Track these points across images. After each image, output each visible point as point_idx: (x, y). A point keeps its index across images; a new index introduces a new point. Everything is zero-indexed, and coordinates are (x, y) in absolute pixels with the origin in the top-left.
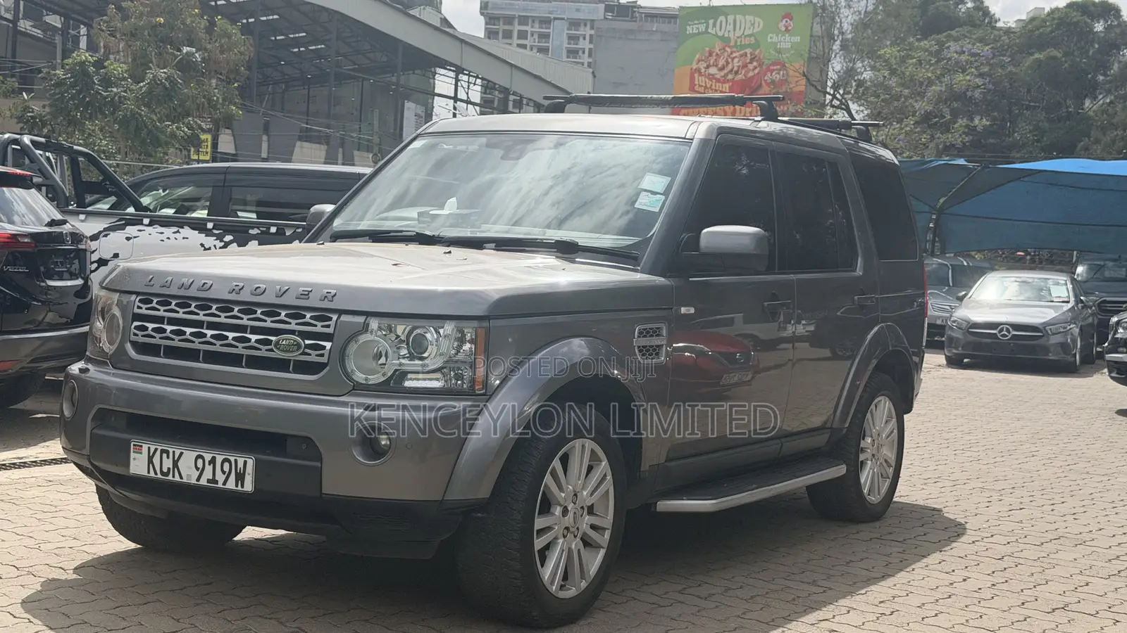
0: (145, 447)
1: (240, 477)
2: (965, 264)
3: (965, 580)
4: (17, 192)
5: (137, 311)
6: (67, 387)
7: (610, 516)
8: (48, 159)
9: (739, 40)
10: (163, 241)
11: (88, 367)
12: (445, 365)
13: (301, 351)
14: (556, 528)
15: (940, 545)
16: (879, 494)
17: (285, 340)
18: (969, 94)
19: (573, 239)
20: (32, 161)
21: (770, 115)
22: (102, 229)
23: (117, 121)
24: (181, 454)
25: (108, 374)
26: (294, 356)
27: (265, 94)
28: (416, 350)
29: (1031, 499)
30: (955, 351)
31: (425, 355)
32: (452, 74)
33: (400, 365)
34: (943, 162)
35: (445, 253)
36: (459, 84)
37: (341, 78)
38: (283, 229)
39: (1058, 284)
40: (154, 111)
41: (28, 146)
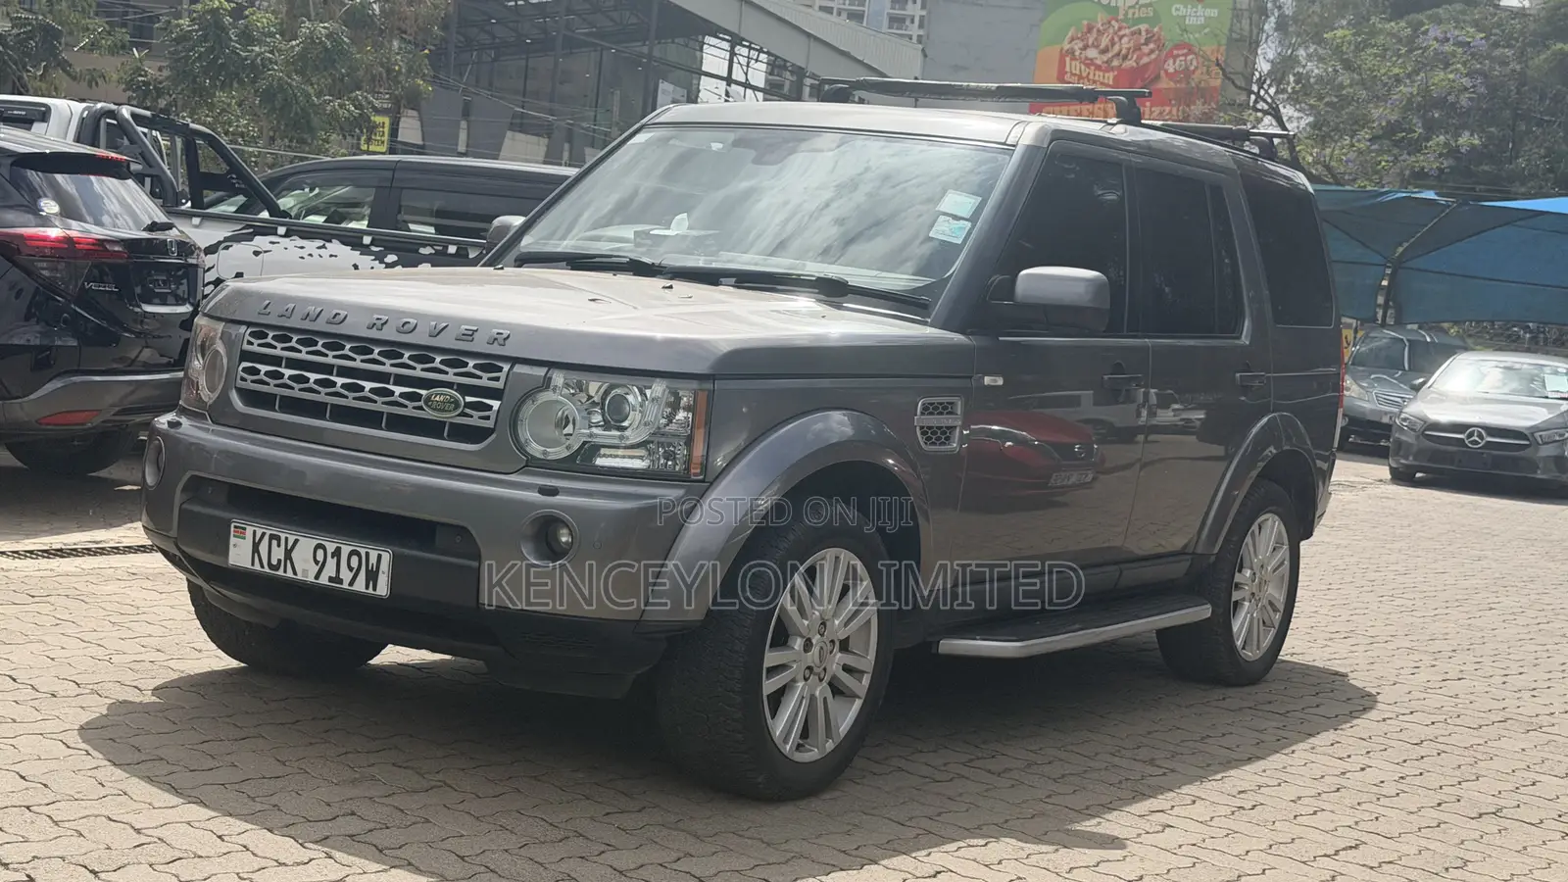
0: (249, 530)
1: (372, 576)
2: (1428, 340)
3: (1363, 769)
4: (109, 184)
5: (246, 347)
6: (152, 446)
7: (872, 656)
8: (155, 140)
9: (1131, 12)
10: (302, 258)
11: (181, 420)
12: (652, 439)
13: (461, 410)
14: (795, 667)
15: (1334, 722)
16: (1258, 649)
17: (440, 395)
18: (1452, 99)
19: (842, 276)
20: (132, 142)
21: (1131, 117)
22: (222, 239)
23: (259, 94)
24: (296, 541)
25: (207, 430)
26: (451, 417)
27: (468, 64)
28: (615, 417)
29: (1477, 666)
30: (1403, 461)
31: (626, 424)
32: (726, 45)
33: (591, 435)
34: (1404, 195)
35: (664, 287)
36: (735, 60)
37: (572, 45)
38: (466, 249)
39: (1556, 373)
40: (309, 80)
41: (127, 120)
